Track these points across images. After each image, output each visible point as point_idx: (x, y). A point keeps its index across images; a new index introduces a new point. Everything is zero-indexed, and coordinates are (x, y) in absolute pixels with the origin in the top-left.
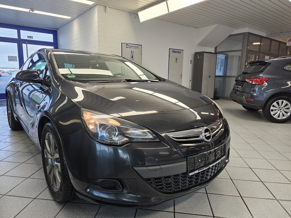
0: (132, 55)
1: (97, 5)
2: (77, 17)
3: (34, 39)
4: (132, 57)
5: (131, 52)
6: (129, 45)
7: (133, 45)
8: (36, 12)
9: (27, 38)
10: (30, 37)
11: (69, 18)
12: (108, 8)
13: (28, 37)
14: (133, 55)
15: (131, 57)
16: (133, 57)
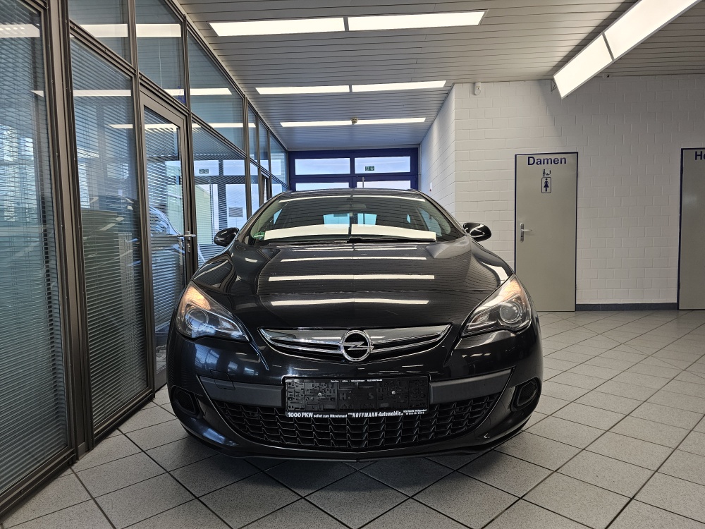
0: (544, 180)
1: (454, 84)
2: (437, 115)
3: (376, 171)
4: (546, 186)
5: (544, 173)
6: (536, 157)
7: (548, 157)
8: (360, 122)
9: (364, 172)
10: (370, 168)
11: (422, 120)
12: (479, 84)
13: (366, 168)
14: (549, 180)
15: (544, 185)
16: (549, 185)
